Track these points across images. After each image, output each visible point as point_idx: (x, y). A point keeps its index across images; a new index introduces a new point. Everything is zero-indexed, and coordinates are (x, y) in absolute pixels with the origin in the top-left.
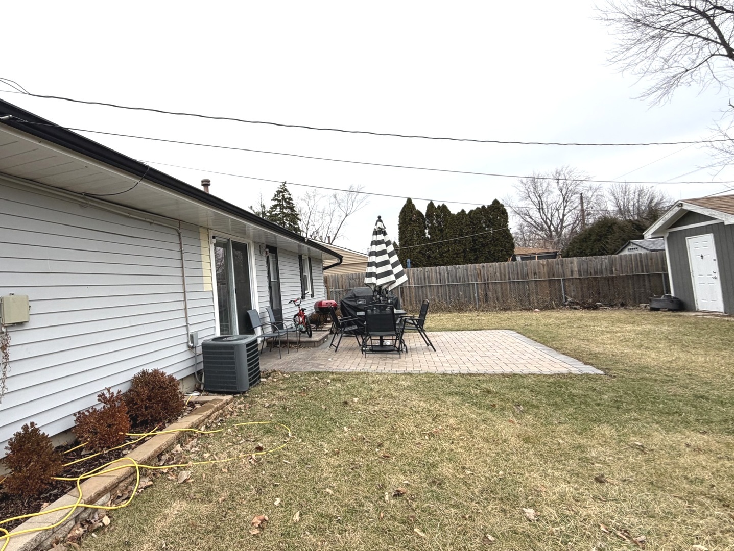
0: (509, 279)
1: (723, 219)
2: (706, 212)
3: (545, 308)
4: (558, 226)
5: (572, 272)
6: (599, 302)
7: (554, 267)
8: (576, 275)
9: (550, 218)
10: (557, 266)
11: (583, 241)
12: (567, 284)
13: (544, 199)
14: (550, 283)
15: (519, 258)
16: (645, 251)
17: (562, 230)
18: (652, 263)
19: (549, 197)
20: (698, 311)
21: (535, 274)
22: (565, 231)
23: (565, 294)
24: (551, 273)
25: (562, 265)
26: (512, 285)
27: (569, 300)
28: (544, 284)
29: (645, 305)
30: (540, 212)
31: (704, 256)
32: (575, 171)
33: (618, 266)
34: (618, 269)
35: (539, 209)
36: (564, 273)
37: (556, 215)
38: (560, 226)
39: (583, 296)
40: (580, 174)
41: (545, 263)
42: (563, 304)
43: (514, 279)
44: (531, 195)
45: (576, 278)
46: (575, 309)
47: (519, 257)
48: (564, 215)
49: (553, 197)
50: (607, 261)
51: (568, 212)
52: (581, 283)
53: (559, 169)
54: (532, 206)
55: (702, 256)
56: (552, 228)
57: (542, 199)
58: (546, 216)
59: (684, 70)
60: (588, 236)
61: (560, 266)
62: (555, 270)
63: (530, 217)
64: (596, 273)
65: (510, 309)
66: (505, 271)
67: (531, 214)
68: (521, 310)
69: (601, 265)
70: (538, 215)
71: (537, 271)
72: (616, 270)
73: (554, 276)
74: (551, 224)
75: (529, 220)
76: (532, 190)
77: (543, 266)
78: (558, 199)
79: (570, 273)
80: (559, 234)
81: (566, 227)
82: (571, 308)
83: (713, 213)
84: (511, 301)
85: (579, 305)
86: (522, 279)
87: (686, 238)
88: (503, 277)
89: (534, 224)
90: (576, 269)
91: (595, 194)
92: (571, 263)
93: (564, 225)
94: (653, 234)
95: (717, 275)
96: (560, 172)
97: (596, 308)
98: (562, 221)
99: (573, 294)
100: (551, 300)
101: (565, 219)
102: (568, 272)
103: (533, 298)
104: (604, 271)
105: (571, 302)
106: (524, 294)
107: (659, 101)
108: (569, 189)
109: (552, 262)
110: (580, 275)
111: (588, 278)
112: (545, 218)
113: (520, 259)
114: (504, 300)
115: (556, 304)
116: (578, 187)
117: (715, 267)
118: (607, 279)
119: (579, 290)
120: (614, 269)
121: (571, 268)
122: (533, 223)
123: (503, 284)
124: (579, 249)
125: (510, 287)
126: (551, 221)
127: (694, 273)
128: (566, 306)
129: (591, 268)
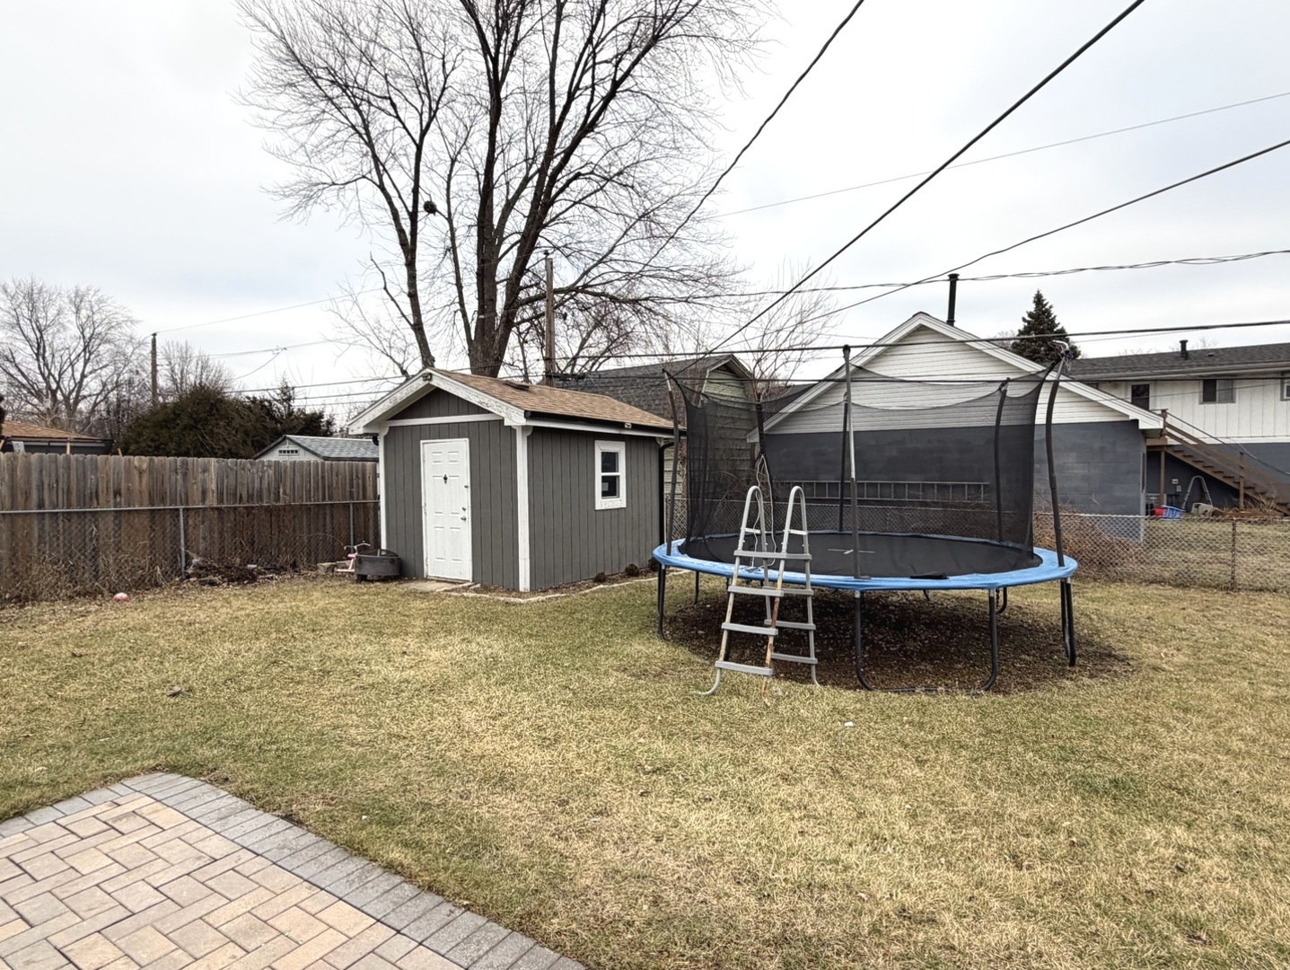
0: (41, 506)
1: (503, 415)
2: (474, 397)
3: (141, 584)
4: (70, 393)
5: (204, 493)
6: (252, 563)
7: (166, 479)
8: (212, 501)
9: (57, 376)
10: (173, 478)
11: (162, 427)
12: (190, 522)
13: (47, 337)
14: (152, 520)
15: (19, 446)
16: (312, 459)
17: (77, 401)
18: (337, 483)
19: (58, 335)
20: (427, 580)
21: (117, 493)
22: (82, 406)
23: (187, 547)
24: (156, 494)
25: (185, 475)
26: (47, 521)
27: (195, 561)
28: (137, 521)
29: (327, 564)
30: (38, 360)
31: (449, 479)
32: (109, 301)
33: (288, 484)
34: (288, 491)
35: (37, 355)
36: (186, 494)
37: (69, 373)
38: (74, 394)
39: (222, 551)
40: (117, 310)
41: (145, 466)
42: (179, 573)
43: (56, 506)
44: (22, 322)
45: (213, 509)
46: (212, 584)
47: (21, 444)
48: (83, 376)
49: (66, 338)
50: (271, 472)
51: (91, 373)
52: (221, 518)
53: (83, 289)
54: (21, 344)
55: (445, 478)
56: (59, 396)
57: (45, 337)
58: (49, 371)
59: (329, 181)
60: (172, 416)
61: (179, 477)
62: (167, 486)
63: (16, 366)
64: (250, 497)
65: (35, 598)
66: (28, 482)
67: (17, 361)
68: (71, 598)
69: (261, 479)
70: (34, 366)
71: (123, 486)
72: (285, 493)
73: (163, 501)
74: (59, 387)
75: (13, 371)
76: (26, 312)
77: (141, 473)
78: (75, 344)
79: (200, 495)
80: (72, 409)
81: (85, 397)
82: (203, 583)
83: (486, 401)
84: (43, 573)
85: (220, 573)
86: (78, 505)
87: (422, 442)
88: (20, 499)
89: (25, 382)
90: (213, 486)
91: (137, 351)
92: (205, 470)
93: (84, 393)
94: (366, 426)
95: (468, 514)
96: (83, 296)
97: (251, 578)
98: (80, 385)
99: (201, 547)
100: (152, 565)
101: (84, 383)
102: (197, 495)
103: (107, 560)
104: (265, 494)
105: (201, 568)
106: (82, 549)
107: (292, 215)
108: (97, 331)
109: (163, 465)
110: (220, 500)
111: (235, 509)
112: (47, 372)
113: (22, 449)
114: (20, 569)
115: (165, 573)
116: (113, 331)
117: (465, 498)
118: (268, 510)
119: (216, 535)
120: (281, 490)
121: (204, 481)
122: (20, 378)
123: (20, 521)
124: (153, 440)
125: (42, 529)
126: (58, 383)
127: (427, 507)
128: (188, 577)
129: (242, 484)
